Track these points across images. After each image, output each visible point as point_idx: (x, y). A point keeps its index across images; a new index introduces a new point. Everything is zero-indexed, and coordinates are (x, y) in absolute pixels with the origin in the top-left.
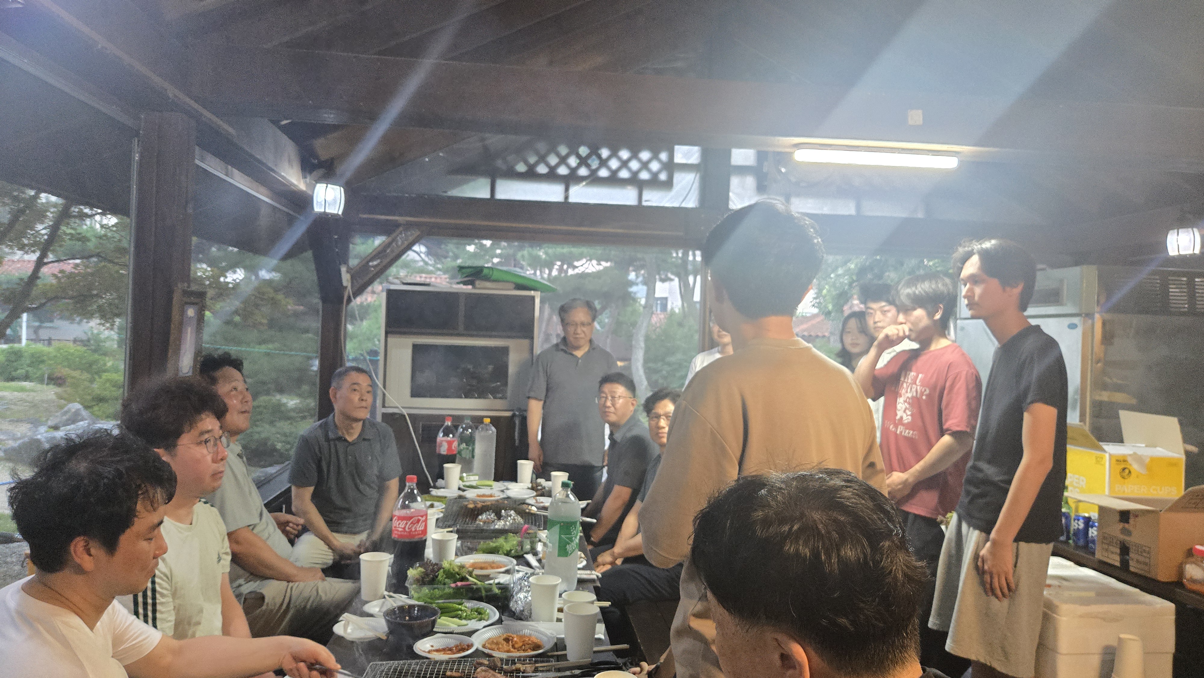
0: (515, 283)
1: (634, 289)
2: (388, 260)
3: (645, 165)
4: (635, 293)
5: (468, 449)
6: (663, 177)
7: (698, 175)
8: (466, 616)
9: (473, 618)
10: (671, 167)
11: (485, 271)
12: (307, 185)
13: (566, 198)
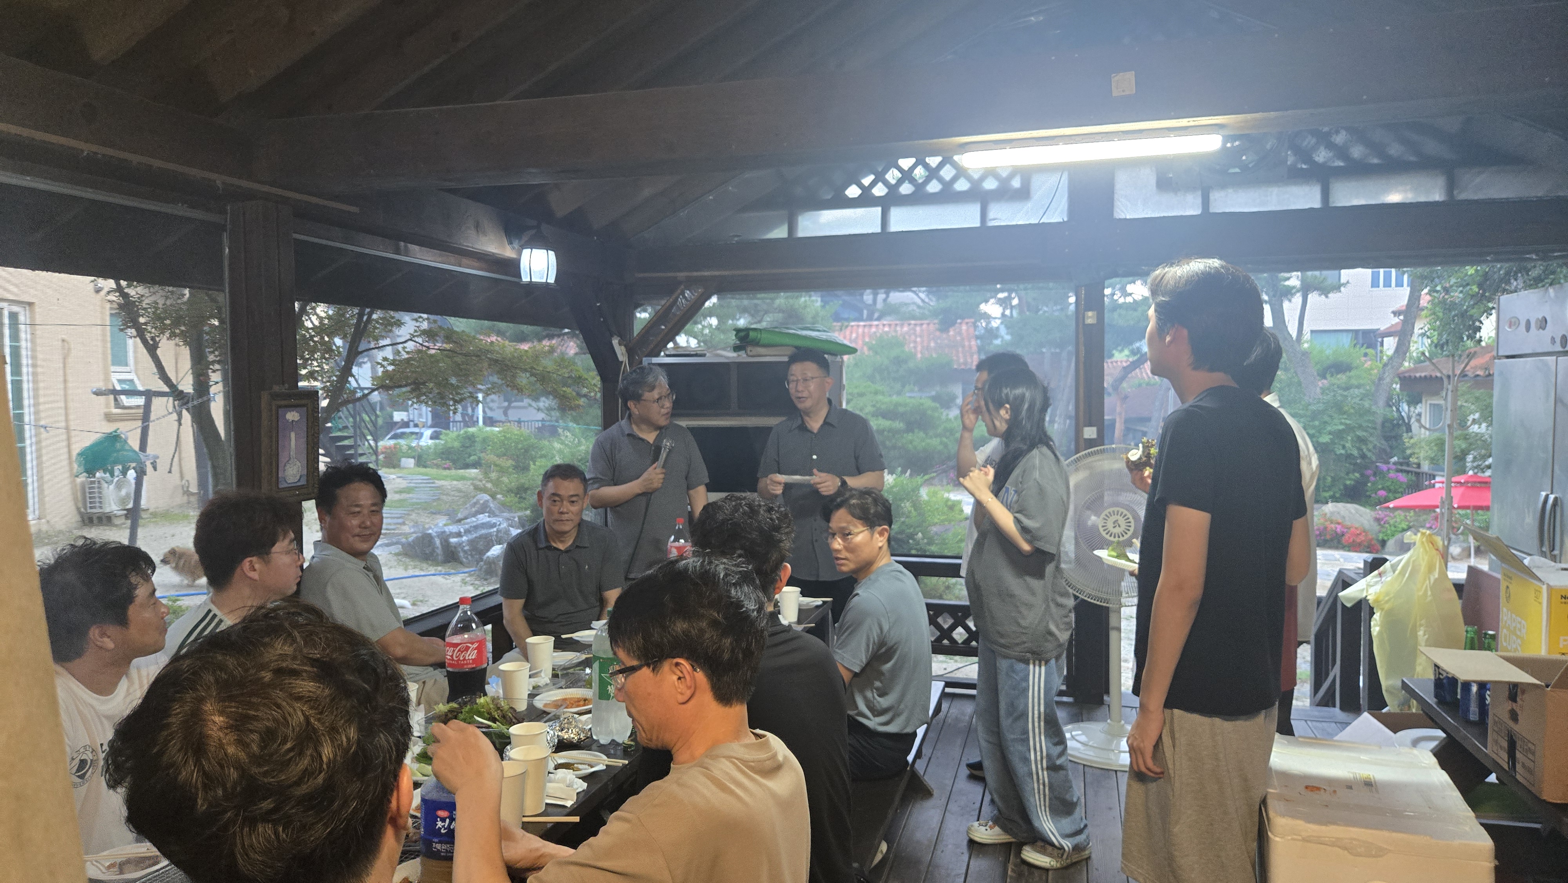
6: (1016, 183)
7: (1065, 175)
13: (885, 226)
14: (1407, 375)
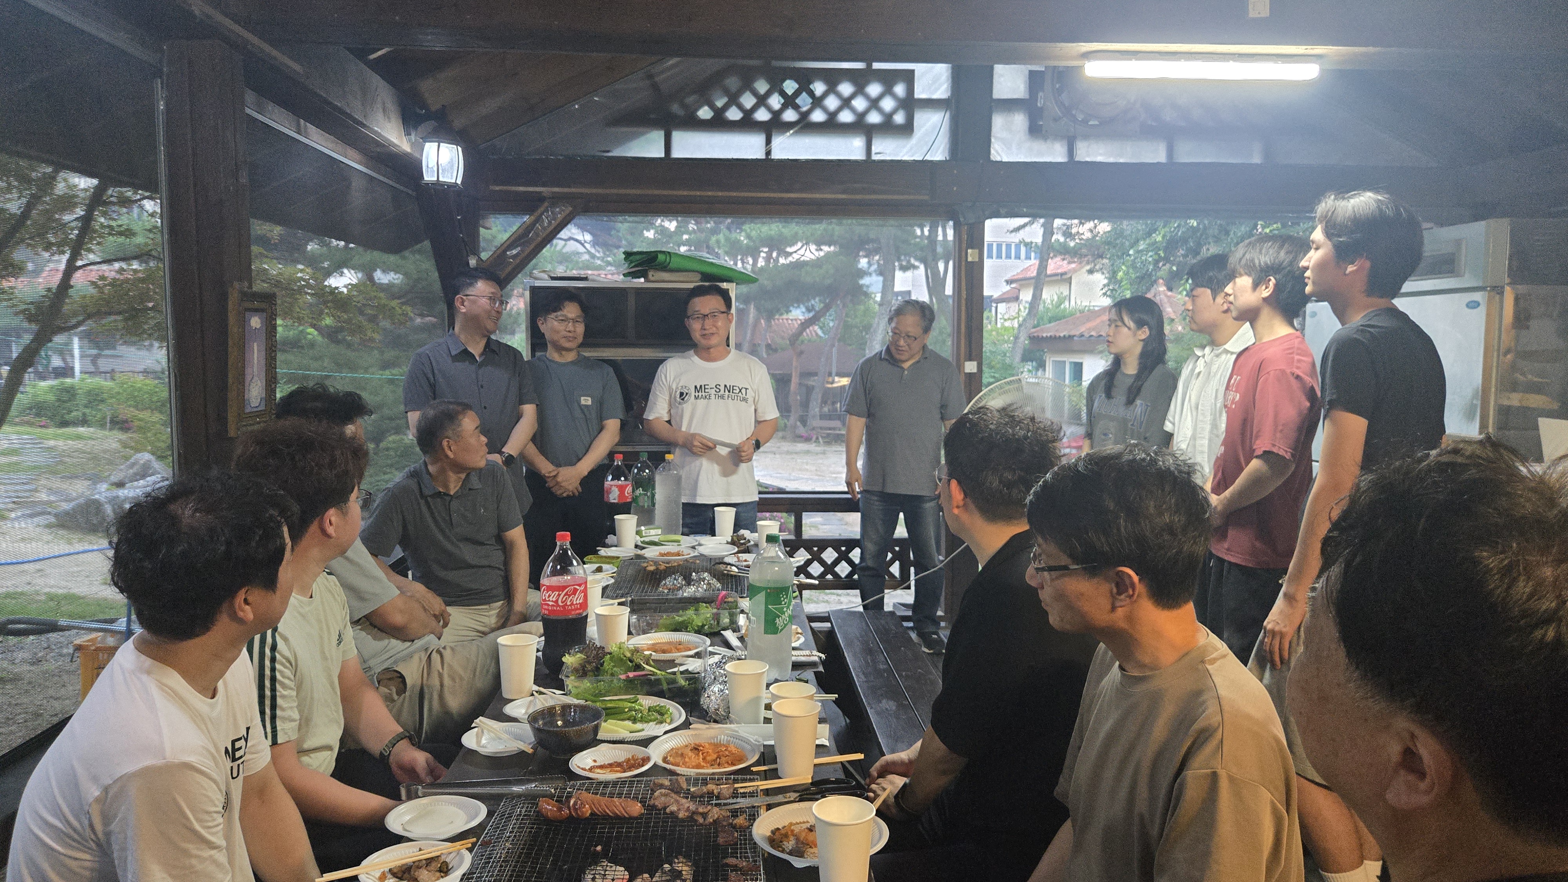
0: (702, 273)
1: (866, 281)
2: (532, 246)
3: (874, 103)
4: (868, 287)
5: (646, 495)
6: (899, 118)
7: (948, 115)
8: (642, 717)
9: (651, 721)
10: (910, 104)
11: (661, 257)
12: (413, 145)
13: (768, 153)
14: (1035, 335)
